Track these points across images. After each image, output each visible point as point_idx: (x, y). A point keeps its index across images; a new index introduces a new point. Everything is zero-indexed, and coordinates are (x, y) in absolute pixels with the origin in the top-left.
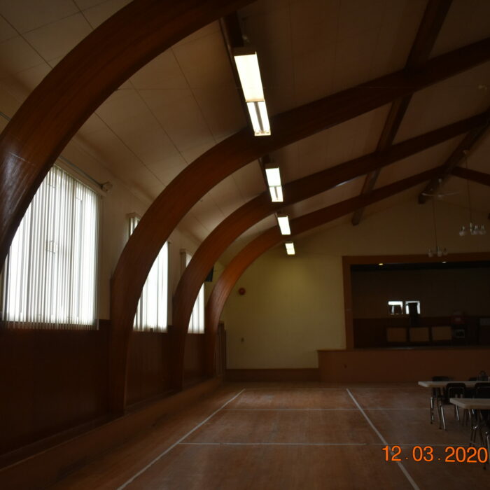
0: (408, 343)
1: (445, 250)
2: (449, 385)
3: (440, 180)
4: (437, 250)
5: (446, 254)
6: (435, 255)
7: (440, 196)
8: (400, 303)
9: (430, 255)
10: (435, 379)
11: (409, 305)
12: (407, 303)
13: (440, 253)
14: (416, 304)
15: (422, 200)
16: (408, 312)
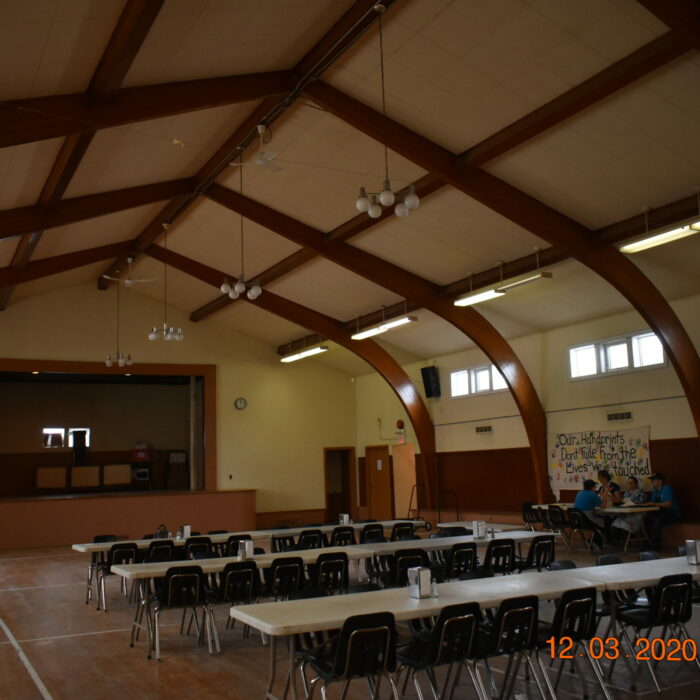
0: (69, 489)
1: (129, 358)
2: (114, 547)
3: (130, 260)
4: (118, 358)
5: (130, 363)
6: (116, 365)
7: (127, 282)
8: (61, 431)
9: (108, 363)
10: (98, 540)
11: (75, 433)
12: (71, 430)
13: (121, 362)
14: (85, 433)
15: (103, 285)
16: (71, 444)
